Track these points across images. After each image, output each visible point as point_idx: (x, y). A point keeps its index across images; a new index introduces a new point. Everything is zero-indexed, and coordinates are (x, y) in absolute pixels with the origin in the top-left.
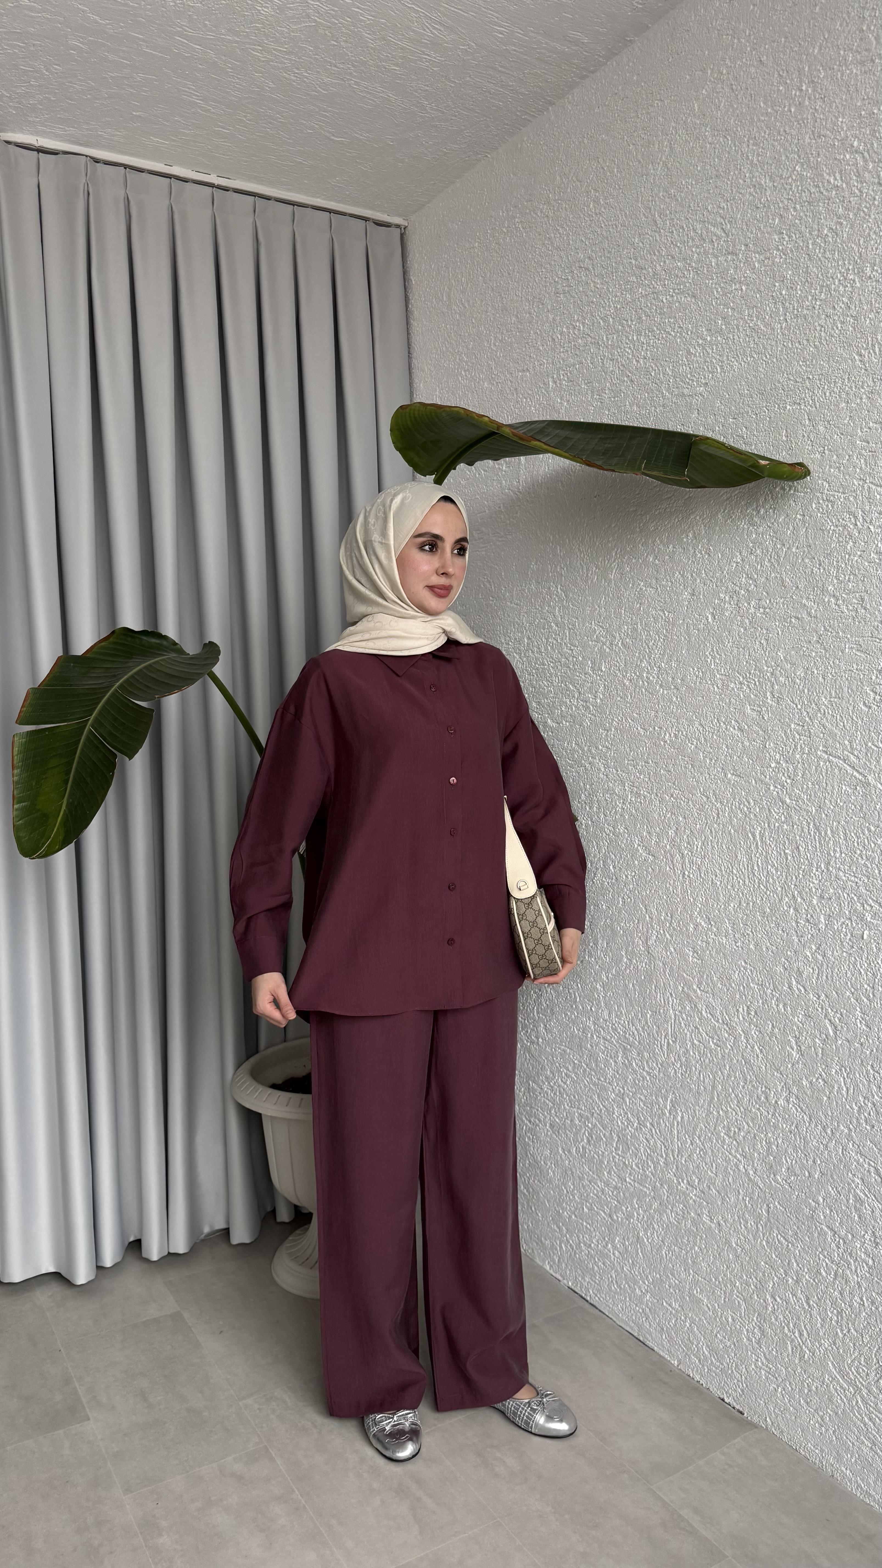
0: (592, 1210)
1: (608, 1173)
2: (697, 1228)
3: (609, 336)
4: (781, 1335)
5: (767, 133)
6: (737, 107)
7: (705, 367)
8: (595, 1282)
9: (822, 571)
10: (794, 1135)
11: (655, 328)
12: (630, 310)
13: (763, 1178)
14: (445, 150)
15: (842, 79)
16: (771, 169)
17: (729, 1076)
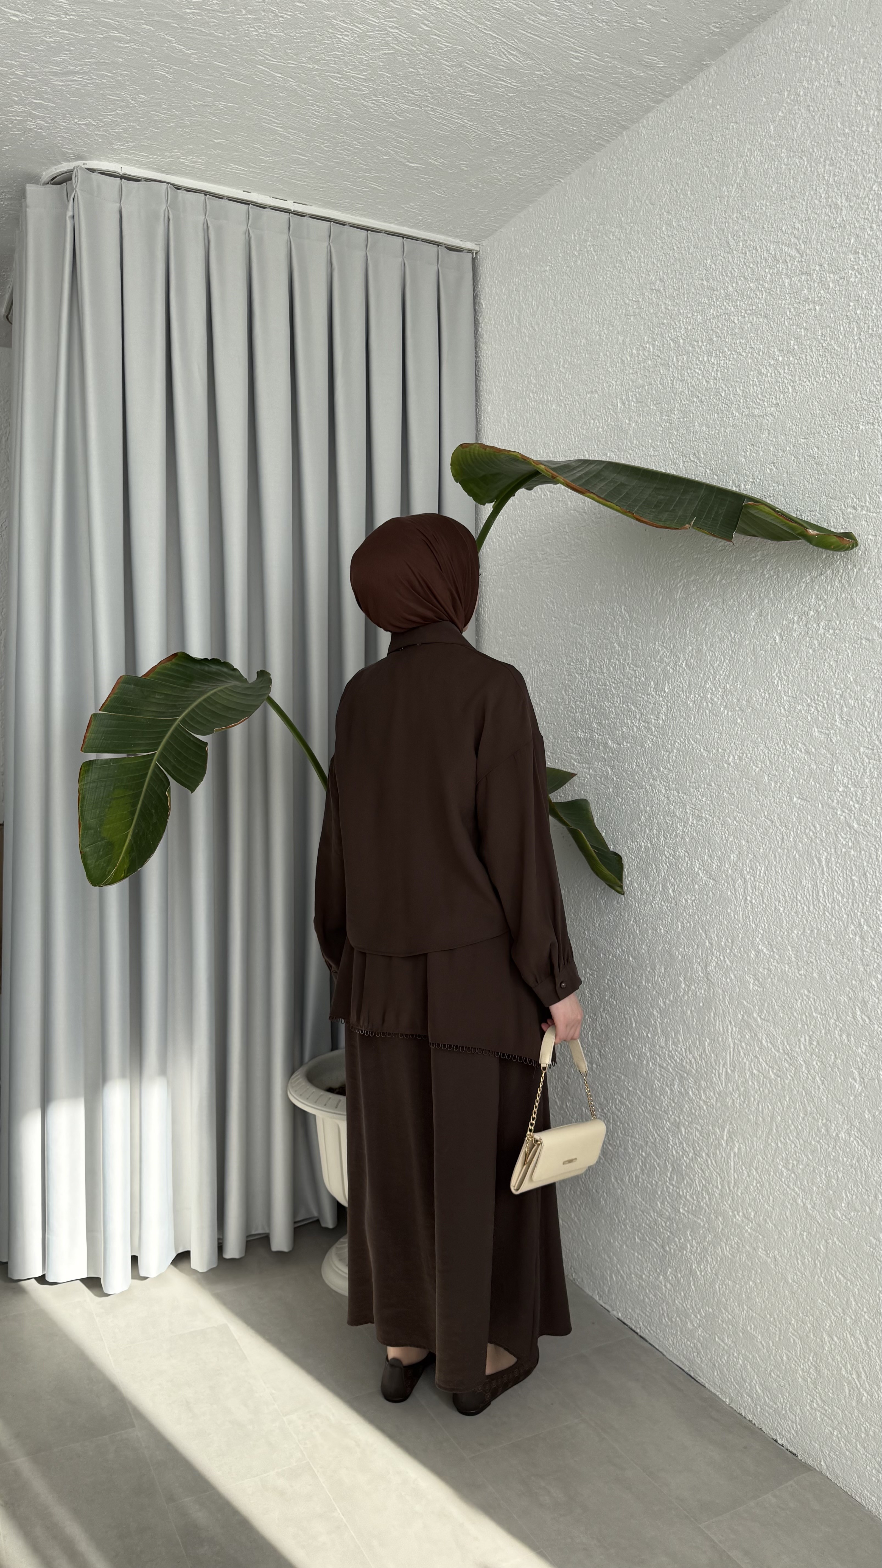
0: (644, 1240)
1: (660, 1203)
2: (752, 1263)
3: (679, 357)
4: (838, 1377)
5: (844, 153)
6: (814, 128)
7: (777, 388)
8: (646, 1315)
10: (855, 1169)
11: (726, 349)
12: (701, 331)
13: (822, 1213)
14: (518, 175)
16: (848, 189)
17: (789, 1107)
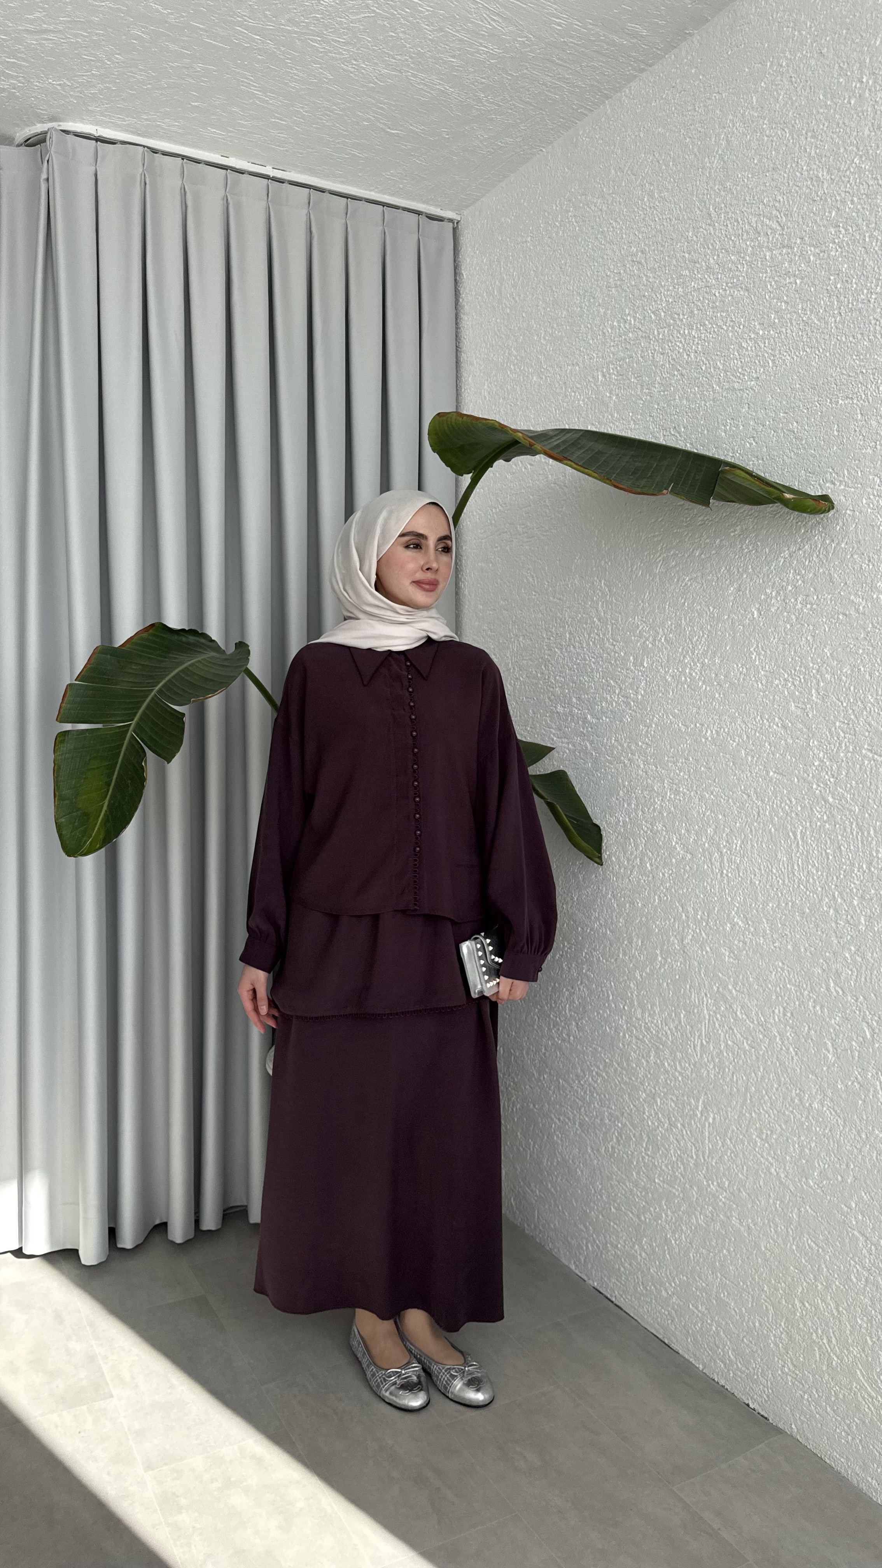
0: (619, 1210)
1: (636, 1173)
2: (725, 1231)
3: (660, 330)
4: (809, 1342)
5: (826, 125)
6: (796, 99)
7: (757, 361)
8: (621, 1283)
9: (871, 567)
10: (827, 1139)
11: (707, 323)
12: (682, 304)
13: (795, 1181)
14: (500, 144)
16: (829, 161)
17: (763, 1077)
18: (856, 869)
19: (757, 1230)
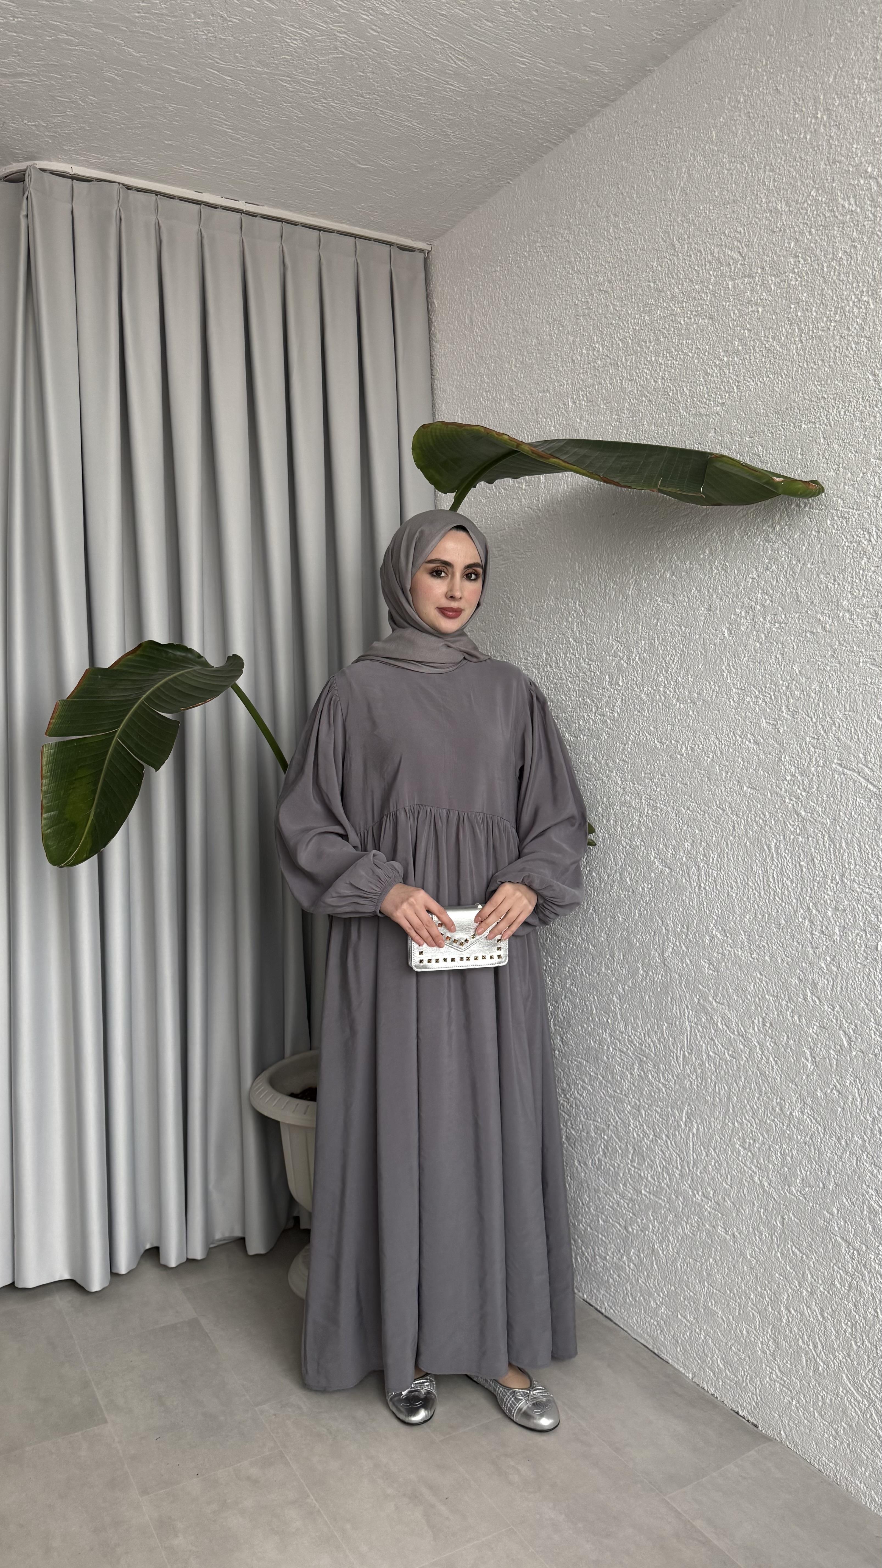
0: (607, 1222)
1: (623, 1185)
2: (712, 1240)
3: (628, 357)
4: (795, 1348)
5: (783, 160)
6: (754, 134)
7: (722, 387)
8: (610, 1295)
9: (836, 586)
10: (808, 1146)
11: (673, 350)
12: (648, 331)
13: (778, 1189)
14: (468, 177)
15: (856, 107)
16: (787, 194)
17: (744, 1087)
18: (829, 881)
19: (742, 1239)
